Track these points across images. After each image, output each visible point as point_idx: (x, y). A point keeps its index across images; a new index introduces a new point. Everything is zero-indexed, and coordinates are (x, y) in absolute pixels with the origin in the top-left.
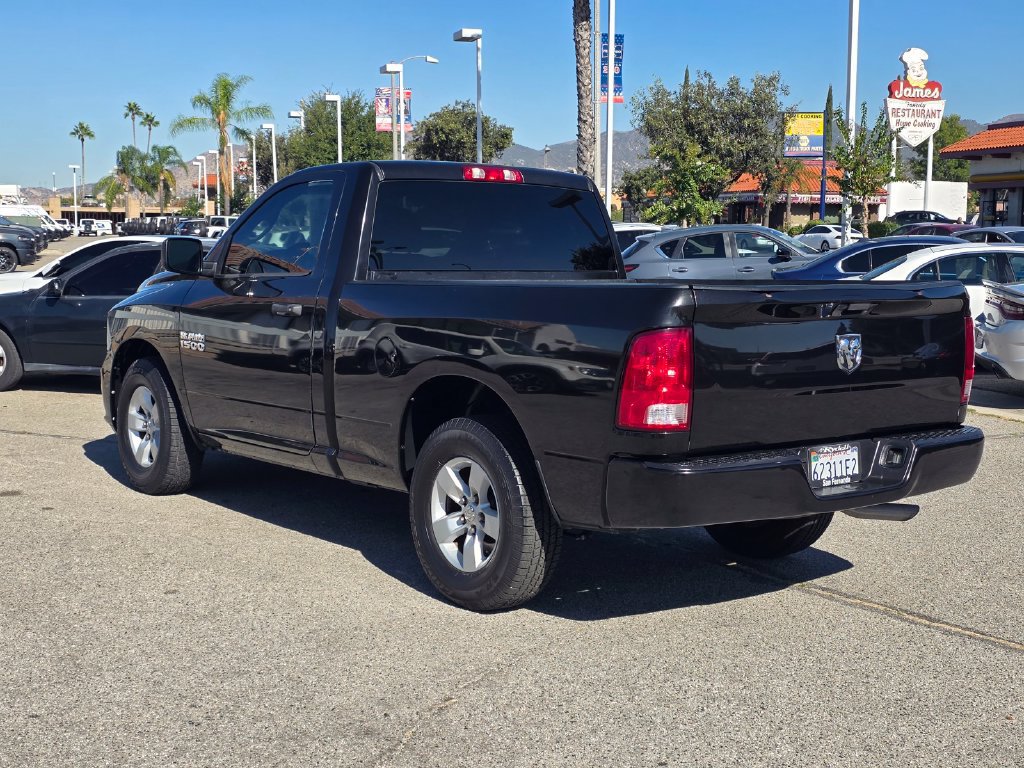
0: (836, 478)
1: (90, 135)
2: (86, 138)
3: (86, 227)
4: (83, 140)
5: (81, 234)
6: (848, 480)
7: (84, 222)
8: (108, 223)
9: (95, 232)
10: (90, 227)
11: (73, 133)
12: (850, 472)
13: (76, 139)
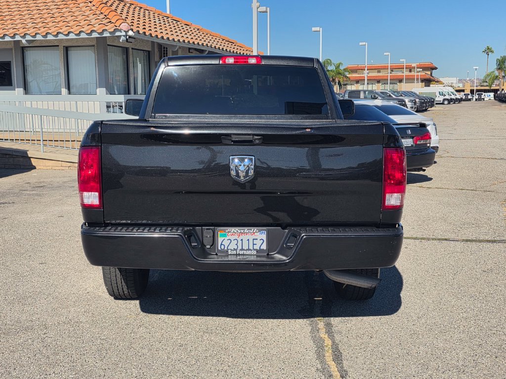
0: (242, 249)
1: (492, 52)
2: (490, 53)
3: (479, 96)
4: (488, 55)
5: (476, 100)
6: (255, 253)
7: (478, 94)
8: (492, 94)
9: (484, 99)
10: (481, 96)
11: (484, 52)
12: (257, 247)
13: (485, 54)
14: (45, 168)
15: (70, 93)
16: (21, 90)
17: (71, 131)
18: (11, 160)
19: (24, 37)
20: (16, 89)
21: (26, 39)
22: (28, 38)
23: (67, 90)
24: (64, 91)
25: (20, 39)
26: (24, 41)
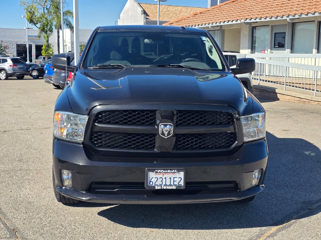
14: (285, 100)
15: (318, 52)
16: (289, 50)
17: (306, 77)
18: (267, 94)
19: (288, 17)
20: (286, 50)
21: (289, 18)
22: (291, 17)
23: (316, 50)
24: (315, 51)
25: (286, 18)
26: (288, 19)
